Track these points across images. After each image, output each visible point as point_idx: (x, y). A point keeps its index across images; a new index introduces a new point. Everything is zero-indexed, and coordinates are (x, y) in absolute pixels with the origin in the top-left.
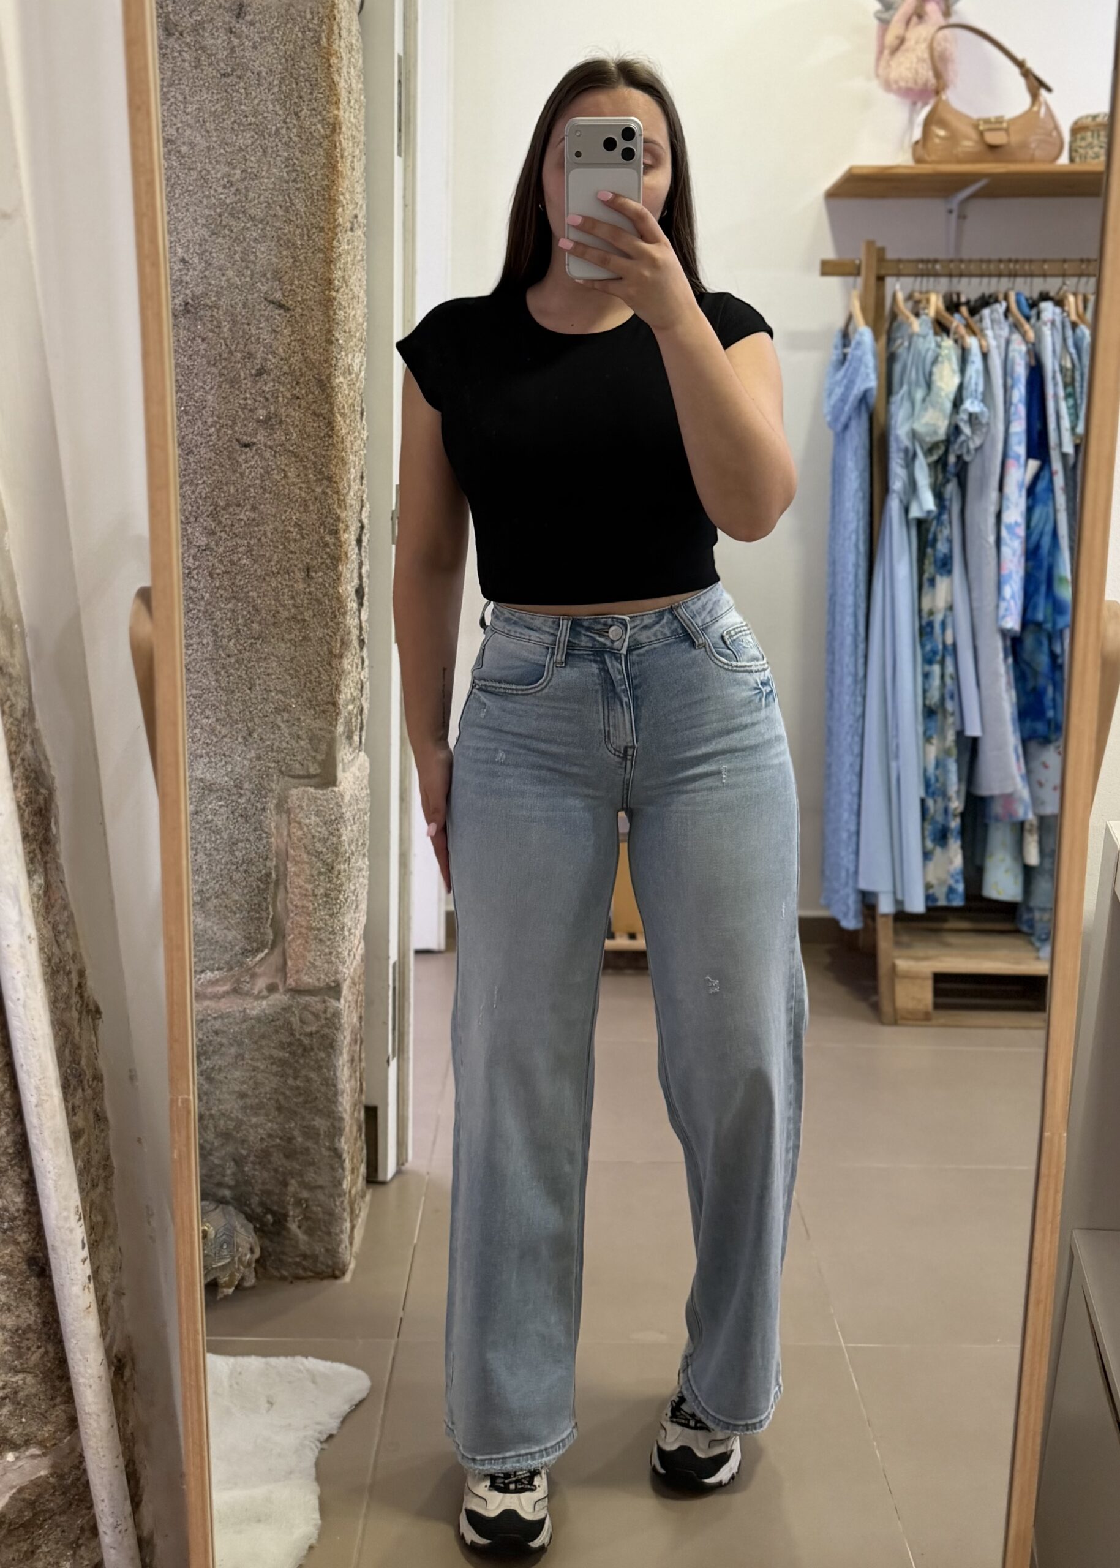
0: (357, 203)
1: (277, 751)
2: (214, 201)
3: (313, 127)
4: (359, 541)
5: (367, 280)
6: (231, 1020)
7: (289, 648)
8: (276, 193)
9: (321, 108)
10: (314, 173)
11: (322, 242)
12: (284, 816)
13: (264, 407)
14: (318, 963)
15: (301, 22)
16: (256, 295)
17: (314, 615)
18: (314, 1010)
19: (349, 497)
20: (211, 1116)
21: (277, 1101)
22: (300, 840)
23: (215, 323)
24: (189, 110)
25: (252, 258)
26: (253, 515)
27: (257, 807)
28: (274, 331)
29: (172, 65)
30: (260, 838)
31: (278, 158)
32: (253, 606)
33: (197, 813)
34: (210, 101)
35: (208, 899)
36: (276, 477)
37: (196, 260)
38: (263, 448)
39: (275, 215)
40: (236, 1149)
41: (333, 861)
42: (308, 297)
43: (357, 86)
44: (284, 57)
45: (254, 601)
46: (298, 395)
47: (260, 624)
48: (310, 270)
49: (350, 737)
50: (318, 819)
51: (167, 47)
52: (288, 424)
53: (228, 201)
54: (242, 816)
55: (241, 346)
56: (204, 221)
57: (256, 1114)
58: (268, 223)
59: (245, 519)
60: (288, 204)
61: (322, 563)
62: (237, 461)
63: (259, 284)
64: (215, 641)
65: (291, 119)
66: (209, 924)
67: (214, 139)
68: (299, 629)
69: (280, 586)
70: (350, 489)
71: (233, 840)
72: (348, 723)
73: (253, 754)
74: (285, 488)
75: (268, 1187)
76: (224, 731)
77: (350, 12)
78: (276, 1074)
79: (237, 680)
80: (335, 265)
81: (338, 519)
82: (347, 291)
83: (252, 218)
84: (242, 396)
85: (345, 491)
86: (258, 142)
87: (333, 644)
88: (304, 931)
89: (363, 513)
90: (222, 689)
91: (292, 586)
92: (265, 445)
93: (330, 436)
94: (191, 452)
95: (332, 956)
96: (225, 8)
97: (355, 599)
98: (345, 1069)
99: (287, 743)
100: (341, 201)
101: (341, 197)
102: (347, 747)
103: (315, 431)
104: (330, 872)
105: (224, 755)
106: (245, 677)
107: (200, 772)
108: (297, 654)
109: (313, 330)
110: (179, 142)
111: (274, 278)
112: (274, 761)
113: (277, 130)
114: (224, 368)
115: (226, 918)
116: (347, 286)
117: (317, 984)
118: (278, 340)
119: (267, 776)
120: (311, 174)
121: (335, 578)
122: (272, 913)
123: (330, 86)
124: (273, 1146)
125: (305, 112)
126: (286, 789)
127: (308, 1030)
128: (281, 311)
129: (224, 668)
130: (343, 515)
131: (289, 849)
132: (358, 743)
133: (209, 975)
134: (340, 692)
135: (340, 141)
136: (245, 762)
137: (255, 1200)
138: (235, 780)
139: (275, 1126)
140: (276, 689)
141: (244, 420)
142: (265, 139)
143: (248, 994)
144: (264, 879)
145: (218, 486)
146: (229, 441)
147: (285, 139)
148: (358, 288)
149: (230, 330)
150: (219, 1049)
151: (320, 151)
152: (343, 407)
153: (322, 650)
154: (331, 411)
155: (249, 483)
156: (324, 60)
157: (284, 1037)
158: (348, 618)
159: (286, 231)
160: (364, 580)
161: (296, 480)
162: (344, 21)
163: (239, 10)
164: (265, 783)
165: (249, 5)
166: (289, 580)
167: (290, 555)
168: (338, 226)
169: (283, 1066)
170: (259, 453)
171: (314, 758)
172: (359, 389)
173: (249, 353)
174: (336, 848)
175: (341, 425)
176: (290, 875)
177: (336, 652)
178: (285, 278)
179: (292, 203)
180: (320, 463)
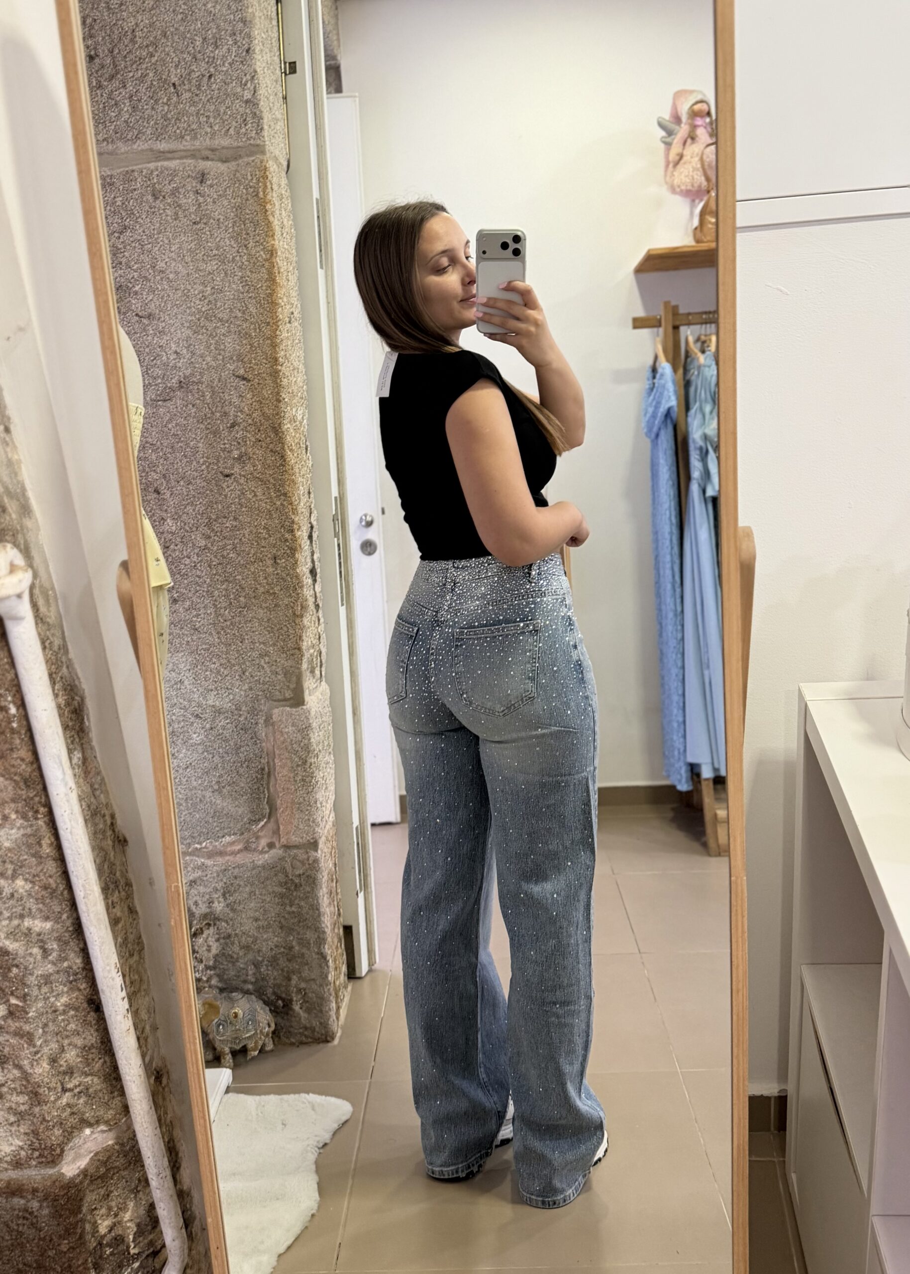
0: (292, 304)
1: (263, 684)
2: (194, 310)
3: (258, 254)
4: (310, 537)
5: (303, 357)
6: (245, 869)
7: (266, 613)
8: (236, 302)
9: (262, 240)
10: (260, 285)
11: (269, 332)
12: (271, 728)
13: (238, 449)
14: (301, 827)
15: (245, 182)
16: (227, 372)
17: (281, 589)
18: (300, 859)
19: (301, 507)
20: (236, 934)
22: (282, 743)
23: (200, 393)
24: (173, 249)
25: (222, 347)
26: (235, 523)
27: (252, 723)
28: (241, 396)
29: (158, 220)
30: (255, 744)
31: (236, 277)
32: (240, 586)
33: (212, 728)
34: (187, 242)
35: (223, 787)
36: (249, 496)
37: (185, 351)
38: (239, 477)
39: (236, 317)
40: (254, 956)
41: (306, 757)
42: (262, 371)
43: (288, 223)
44: (235, 207)
45: (240, 582)
46: (260, 439)
47: (245, 597)
48: (262, 352)
49: (312, 672)
50: (294, 728)
51: (155, 207)
52: (254, 459)
53: (203, 309)
54: (242, 729)
55: (219, 408)
56: (188, 324)
57: (266, 932)
58: (231, 322)
59: (230, 526)
60: (244, 308)
61: (284, 553)
62: (222, 487)
63: (228, 365)
64: (215, 611)
65: (243, 249)
66: (226, 804)
67: (192, 268)
68: (272, 600)
69: (257, 570)
70: (301, 501)
71: (238, 746)
72: (311, 662)
73: (246, 686)
74: (255, 503)
75: (278, 982)
76: (226, 672)
77: (279, 173)
78: (278, 904)
79: (232, 637)
80: (279, 348)
81: (293, 522)
82: (289, 365)
83: (221, 320)
84: (222, 442)
85: (296, 503)
86: (221, 267)
87: (296, 608)
88: (289, 805)
89: (312, 517)
90: (223, 643)
91: (265, 570)
92: (240, 475)
93: (284, 466)
94: (190, 483)
95: (311, 822)
96: (192, 177)
97: (310, 576)
99: (269, 677)
100: (281, 304)
101: (280, 301)
102: (311, 678)
103: (273, 463)
104: (305, 764)
105: (227, 688)
106: (237, 634)
107: (212, 701)
108: (272, 616)
109: (267, 394)
110: (168, 272)
111: (238, 360)
112: (261, 691)
113: (233, 258)
114: (209, 424)
115: (236, 799)
116: (288, 361)
117: (301, 841)
118: (244, 402)
119: (257, 701)
120: (258, 286)
121: (294, 562)
122: (267, 795)
123: (267, 225)
124: (279, 953)
125: (251, 244)
126: (271, 709)
127: (297, 872)
128: (245, 382)
129: (223, 629)
130: (296, 519)
131: (276, 750)
132: (319, 676)
133: (228, 839)
134: (303, 641)
135: (277, 262)
136: (242, 692)
137: (269, 991)
138: (236, 705)
139: (280, 940)
140: (259, 642)
141: (225, 458)
142: (225, 265)
143: (255, 850)
144: (260, 772)
145: (210, 505)
146: (216, 473)
147: (240, 264)
148: (296, 363)
149: (211, 397)
150: (239, 889)
151: (264, 270)
152: (290, 444)
153: (288, 613)
154: (283, 448)
155: (231, 501)
156: (263, 207)
157: (281, 877)
158: (305, 590)
159: (244, 327)
160: (316, 563)
161: (263, 498)
162: (275, 179)
163: (202, 177)
164: (256, 706)
165: (208, 174)
166: (263, 566)
167: (262, 549)
168: (279, 321)
169: (282, 898)
170: (235, 480)
171: (288, 686)
172: (303, 431)
173: (225, 413)
174: (308, 748)
175: (291, 458)
176: (277, 768)
177: (298, 613)
178: (246, 360)
179: (247, 308)
180: (278, 484)
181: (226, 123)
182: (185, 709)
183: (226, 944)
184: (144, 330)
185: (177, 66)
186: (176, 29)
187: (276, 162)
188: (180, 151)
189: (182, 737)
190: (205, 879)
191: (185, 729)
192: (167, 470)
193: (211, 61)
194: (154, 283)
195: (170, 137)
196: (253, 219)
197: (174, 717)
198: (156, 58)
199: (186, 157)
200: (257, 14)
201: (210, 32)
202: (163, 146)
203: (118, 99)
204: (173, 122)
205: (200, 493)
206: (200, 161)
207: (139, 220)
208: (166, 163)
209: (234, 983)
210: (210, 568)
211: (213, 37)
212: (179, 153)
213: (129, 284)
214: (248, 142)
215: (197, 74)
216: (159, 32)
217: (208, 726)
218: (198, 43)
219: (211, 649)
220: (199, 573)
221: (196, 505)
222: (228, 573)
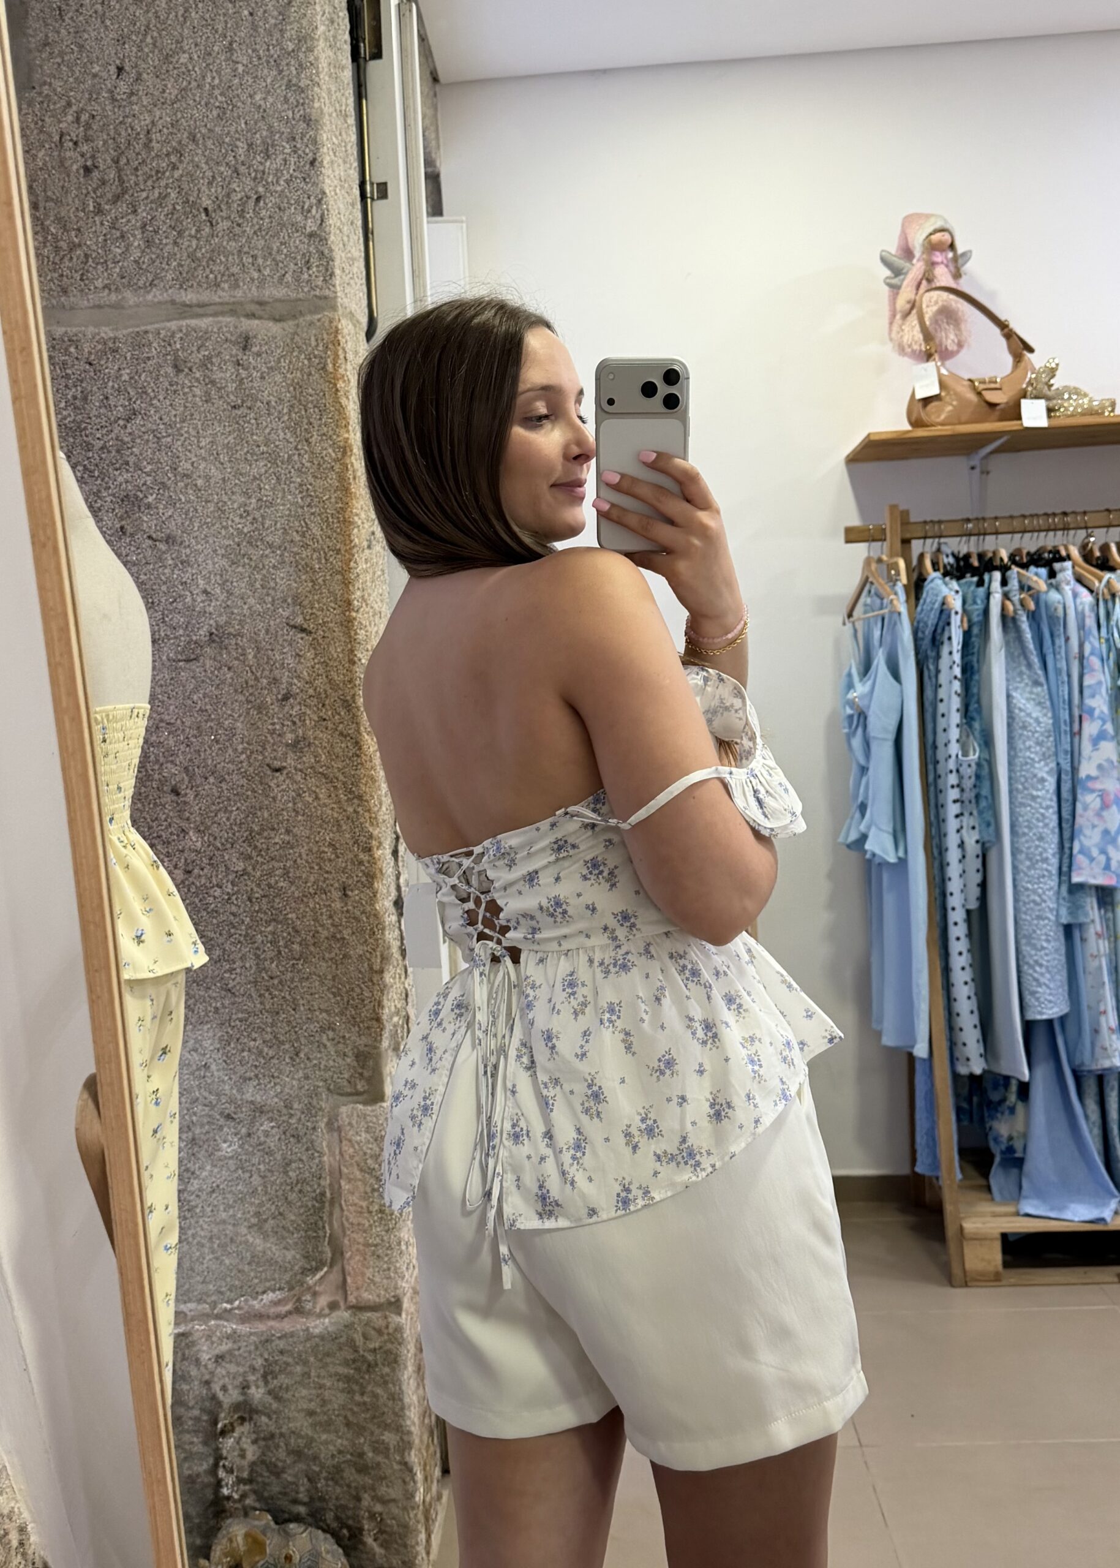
1: (324, 1070)
2: (232, 530)
3: (325, 452)
4: (395, 853)
6: (295, 1339)
7: (331, 967)
8: (292, 519)
9: (331, 433)
10: (327, 497)
11: (340, 564)
12: (336, 1134)
13: (292, 731)
14: (377, 1279)
15: (307, 349)
16: (278, 620)
17: (353, 933)
18: (377, 1326)
19: (381, 813)
20: (282, 1435)
21: (346, 1417)
22: (352, 1157)
23: (240, 650)
24: (203, 444)
25: (272, 584)
26: (287, 838)
27: (308, 1126)
28: (298, 655)
29: (182, 402)
30: (312, 1158)
31: (292, 485)
32: (293, 928)
33: (249, 1135)
34: (223, 434)
35: (266, 1221)
36: (307, 798)
37: (218, 591)
38: (294, 772)
39: (292, 541)
40: (308, 1465)
42: (329, 620)
44: (292, 385)
45: (293, 923)
46: (325, 716)
47: (301, 944)
48: (329, 592)
50: (368, 1136)
51: (177, 383)
52: (317, 746)
53: (245, 530)
54: (293, 1136)
55: (267, 673)
56: (223, 551)
57: (325, 1431)
58: (286, 549)
59: (280, 842)
60: (305, 529)
61: (358, 882)
62: (269, 786)
63: (280, 610)
64: (257, 964)
65: (303, 445)
66: (269, 1245)
67: (229, 470)
68: (339, 948)
69: (318, 906)
70: (381, 805)
71: (286, 1161)
72: (394, 1034)
73: (301, 1074)
74: (317, 809)
75: (342, 1502)
76: (271, 1053)
77: (356, 333)
78: (342, 1391)
79: (282, 1001)
80: (354, 585)
81: (371, 836)
83: (270, 546)
84: (270, 721)
85: (376, 809)
86: (272, 470)
87: (373, 960)
88: (361, 1247)
90: (267, 1011)
91: (330, 906)
92: (296, 769)
93: (358, 756)
94: (223, 780)
95: (390, 1271)
96: (231, 341)
97: (394, 911)
98: (412, 1381)
99: (334, 1061)
100: (357, 522)
101: (356, 518)
103: (343, 751)
105: (273, 1076)
106: (288, 997)
107: (250, 1094)
108: (338, 972)
109: (336, 652)
110: (195, 476)
111: (295, 603)
112: (322, 1080)
113: (290, 457)
114: (251, 694)
115: (283, 1238)
116: (366, 606)
117: (377, 1300)
118: (302, 663)
119: (316, 1095)
120: (325, 498)
121: (371, 895)
122: (329, 1232)
123: (338, 411)
124: (344, 1462)
125: (315, 438)
126: (336, 1107)
127: (372, 1346)
128: (304, 635)
129: (268, 990)
130: (376, 833)
131: (342, 1168)
133: (270, 1296)
134: (383, 1007)
135: (352, 464)
136: (294, 1082)
137: (330, 1516)
138: (285, 1101)
139: (345, 1443)
140: (320, 1009)
141: (273, 745)
142: (278, 466)
143: (310, 1312)
144: (319, 1198)
145: (252, 812)
146: (260, 766)
147: (298, 465)
149: (255, 657)
150: (285, 1369)
151: (333, 475)
153: (363, 967)
154: (358, 731)
155: (282, 806)
156: (331, 385)
157: (349, 1354)
158: (387, 933)
159: (304, 556)
161: (328, 801)
162: (349, 344)
163: (245, 342)
164: (315, 1102)
165: (255, 337)
166: (327, 900)
167: (326, 876)
168: (355, 546)
169: (348, 1382)
170: (290, 777)
171: (361, 1074)
173: (274, 679)
176: (344, 1193)
177: (377, 967)
178: (306, 603)
179: (308, 528)
180: (349, 783)
181: (281, 265)
182: (211, 1106)
183: (268, 1447)
184: (160, 558)
185: (210, 183)
186: (210, 130)
187: (352, 320)
188: (215, 304)
189: (206, 1146)
190: (237, 1353)
191: (211, 1135)
192: (191, 760)
193: (260, 177)
194: (175, 491)
195: (199, 285)
196: (318, 402)
197: (194, 1118)
198: (180, 172)
199: (223, 314)
200: (326, 110)
201: (258, 136)
202: (189, 297)
203: (125, 229)
204: (204, 263)
205: (237, 794)
206: (242, 319)
207: (155, 402)
208: (193, 322)
209: (279, 1503)
210: (251, 901)
211: (263, 142)
212: (212, 307)
213: (139, 493)
214: (313, 293)
215: (239, 196)
216: (186, 135)
217: (244, 1131)
218: (241, 151)
219: (251, 1019)
220: (234, 909)
221: (232, 811)
222: (276, 909)
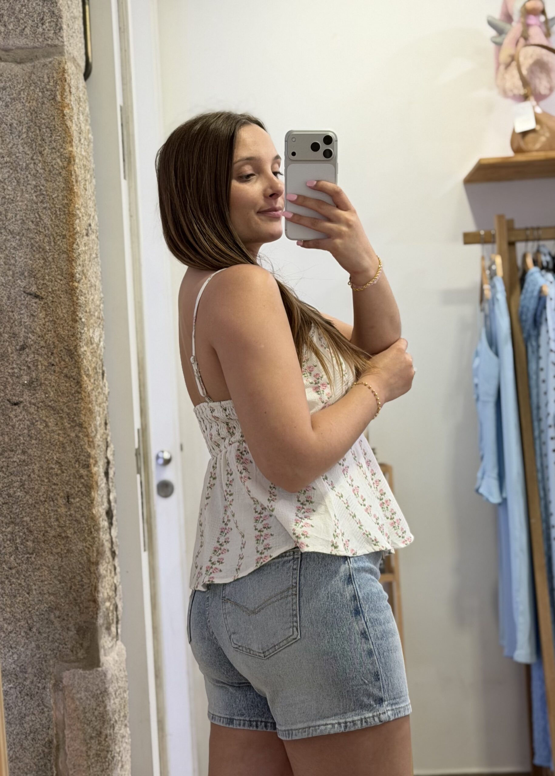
0: (90, 215)
1: (52, 641)
4: (107, 474)
5: (101, 272)
7: (57, 559)
8: (28, 212)
9: (59, 147)
10: (56, 195)
11: (65, 246)
12: (60, 693)
13: (26, 375)
15: (41, 85)
16: (17, 289)
17: (75, 533)
19: (97, 439)
22: (74, 711)
25: (13, 261)
26: (23, 457)
27: (39, 687)
28: (32, 315)
30: (42, 712)
31: (29, 186)
32: (27, 529)
36: (39, 426)
38: (29, 405)
39: (28, 229)
41: (101, 728)
42: (57, 288)
43: (86, 128)
44: (29, 111)
45: (27, 524)
46: (53, 362)
47: (34, 542)
48: (57, 268)
49: (108, 629)
50: (87, 694)
52: (47, 385)
54: (27, 695)
55: (8, 329)
58: (23, 235)
59: (18, 461)
60: (38, 220)
61: (78, 491)
62: (9, 417)
63: (19, 281)
65: (37, 156)
68: (63, 544)
69: (47, 511)
70: (97, 432)
71: (22, 715)
72: (107, 617)
73: (33, 645)
74: (47, 435)
76: (10, 628)
77: (77, 74)
79: (18, 587)
80: (76, 262)
81: (89, 456)
82: (86, 282)
83: (11, 232)
84: (11, 366)
85: (93, 435)
86: (13, 175)
87: (91, 554)
89: (109, 451)
90: (7, 595)
91: (57, 511)
92: (30, 403)
93: (79, 393)
97: (106, 518)
99: (60, 634)
100: (78, 215)
101: (78, 212)
102: (107, 636)
103: (67, 389)
104: (100, 736)
105: (11, 647)
106: (23, 584)
108: (63, 564)
109: (62, 312)
111: (30, 276)
112: (50, 649)
113: (27, 165)
116: (86, 278)
118: (35, 322)
119: (45, 661)
120: (54, 196)
121: (89, 502)
122: (55, 772)
123: (65, 130)
125: (47, 151)
126: (61, 671)
128: (37, 300)
129: (7, 578)
130: (93, 453)
131: (66, 719)
132: (115, 634)
134: (98, 592)
135: (75, 170)
136: (28, 652)
138: (20, 667)
140: (48, 593)
141: (12, 385)
142: (18, 173)
144: (47, 745)
146: (2, 401)
147: (33, 172)
148: (95, 278)
151: (60, 179)
152: (88, 370)
153: (82, 559)
154: (79, 374)
155: (19, 433)
156: (60, 111)
158: (101, 533)
159: (37, 240)
160: (113, 504)
161: (55, 428)
162: (73, 81)
164: (44, 668)
166: (54, 506)
167: (53, 487)
168: (76, 233)
170: (25, 409)
171: (81, 645)
172: (100, 355)
173: (13, 334)
174: (103, 717)
175: (88, 384)
176: (67, 741)
177: (93, 560)
178: (39, 275)
179: (41, 219)
180: (72, 413)
181: (21, 21)
187: (74, 63)
196: (49, 123)
214: (46, 42)
222: (14, 514)
